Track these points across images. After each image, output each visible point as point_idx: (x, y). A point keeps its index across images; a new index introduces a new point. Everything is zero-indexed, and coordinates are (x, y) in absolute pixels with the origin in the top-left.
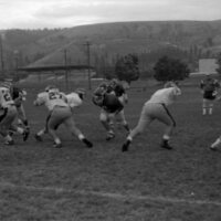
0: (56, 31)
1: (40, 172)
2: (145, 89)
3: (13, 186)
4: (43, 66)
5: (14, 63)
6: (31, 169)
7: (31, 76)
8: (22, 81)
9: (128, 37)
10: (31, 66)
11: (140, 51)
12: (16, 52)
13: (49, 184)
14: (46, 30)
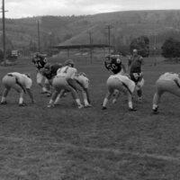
0: (82, 17)
1: (94, 134)
2: (155, 64)
3: (74, 146)
4: (71, 45)
5: (48, 42)
6: (85, 131)
7: (61, 52)
8: (54, 56)
9: (139, 22)
10: (61, 45)
11: (149, 33)
12: (50, 33)
13: (105, 146)
14: (73, 16)
